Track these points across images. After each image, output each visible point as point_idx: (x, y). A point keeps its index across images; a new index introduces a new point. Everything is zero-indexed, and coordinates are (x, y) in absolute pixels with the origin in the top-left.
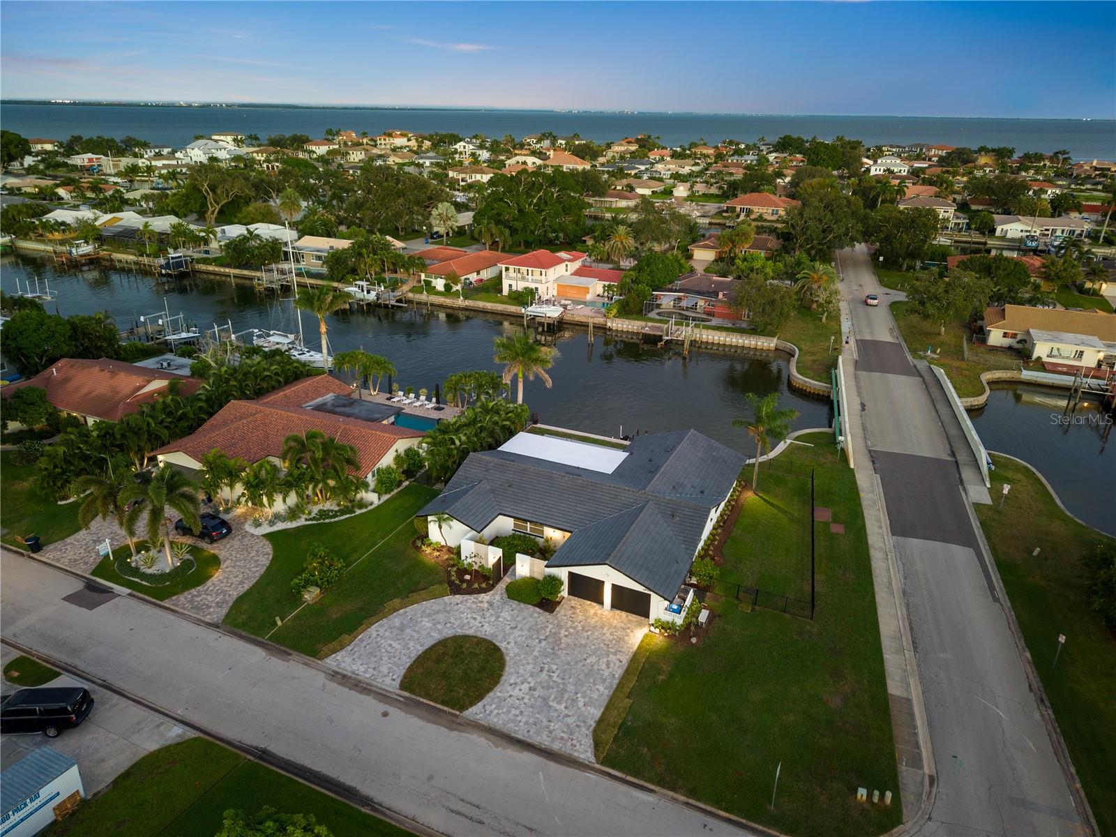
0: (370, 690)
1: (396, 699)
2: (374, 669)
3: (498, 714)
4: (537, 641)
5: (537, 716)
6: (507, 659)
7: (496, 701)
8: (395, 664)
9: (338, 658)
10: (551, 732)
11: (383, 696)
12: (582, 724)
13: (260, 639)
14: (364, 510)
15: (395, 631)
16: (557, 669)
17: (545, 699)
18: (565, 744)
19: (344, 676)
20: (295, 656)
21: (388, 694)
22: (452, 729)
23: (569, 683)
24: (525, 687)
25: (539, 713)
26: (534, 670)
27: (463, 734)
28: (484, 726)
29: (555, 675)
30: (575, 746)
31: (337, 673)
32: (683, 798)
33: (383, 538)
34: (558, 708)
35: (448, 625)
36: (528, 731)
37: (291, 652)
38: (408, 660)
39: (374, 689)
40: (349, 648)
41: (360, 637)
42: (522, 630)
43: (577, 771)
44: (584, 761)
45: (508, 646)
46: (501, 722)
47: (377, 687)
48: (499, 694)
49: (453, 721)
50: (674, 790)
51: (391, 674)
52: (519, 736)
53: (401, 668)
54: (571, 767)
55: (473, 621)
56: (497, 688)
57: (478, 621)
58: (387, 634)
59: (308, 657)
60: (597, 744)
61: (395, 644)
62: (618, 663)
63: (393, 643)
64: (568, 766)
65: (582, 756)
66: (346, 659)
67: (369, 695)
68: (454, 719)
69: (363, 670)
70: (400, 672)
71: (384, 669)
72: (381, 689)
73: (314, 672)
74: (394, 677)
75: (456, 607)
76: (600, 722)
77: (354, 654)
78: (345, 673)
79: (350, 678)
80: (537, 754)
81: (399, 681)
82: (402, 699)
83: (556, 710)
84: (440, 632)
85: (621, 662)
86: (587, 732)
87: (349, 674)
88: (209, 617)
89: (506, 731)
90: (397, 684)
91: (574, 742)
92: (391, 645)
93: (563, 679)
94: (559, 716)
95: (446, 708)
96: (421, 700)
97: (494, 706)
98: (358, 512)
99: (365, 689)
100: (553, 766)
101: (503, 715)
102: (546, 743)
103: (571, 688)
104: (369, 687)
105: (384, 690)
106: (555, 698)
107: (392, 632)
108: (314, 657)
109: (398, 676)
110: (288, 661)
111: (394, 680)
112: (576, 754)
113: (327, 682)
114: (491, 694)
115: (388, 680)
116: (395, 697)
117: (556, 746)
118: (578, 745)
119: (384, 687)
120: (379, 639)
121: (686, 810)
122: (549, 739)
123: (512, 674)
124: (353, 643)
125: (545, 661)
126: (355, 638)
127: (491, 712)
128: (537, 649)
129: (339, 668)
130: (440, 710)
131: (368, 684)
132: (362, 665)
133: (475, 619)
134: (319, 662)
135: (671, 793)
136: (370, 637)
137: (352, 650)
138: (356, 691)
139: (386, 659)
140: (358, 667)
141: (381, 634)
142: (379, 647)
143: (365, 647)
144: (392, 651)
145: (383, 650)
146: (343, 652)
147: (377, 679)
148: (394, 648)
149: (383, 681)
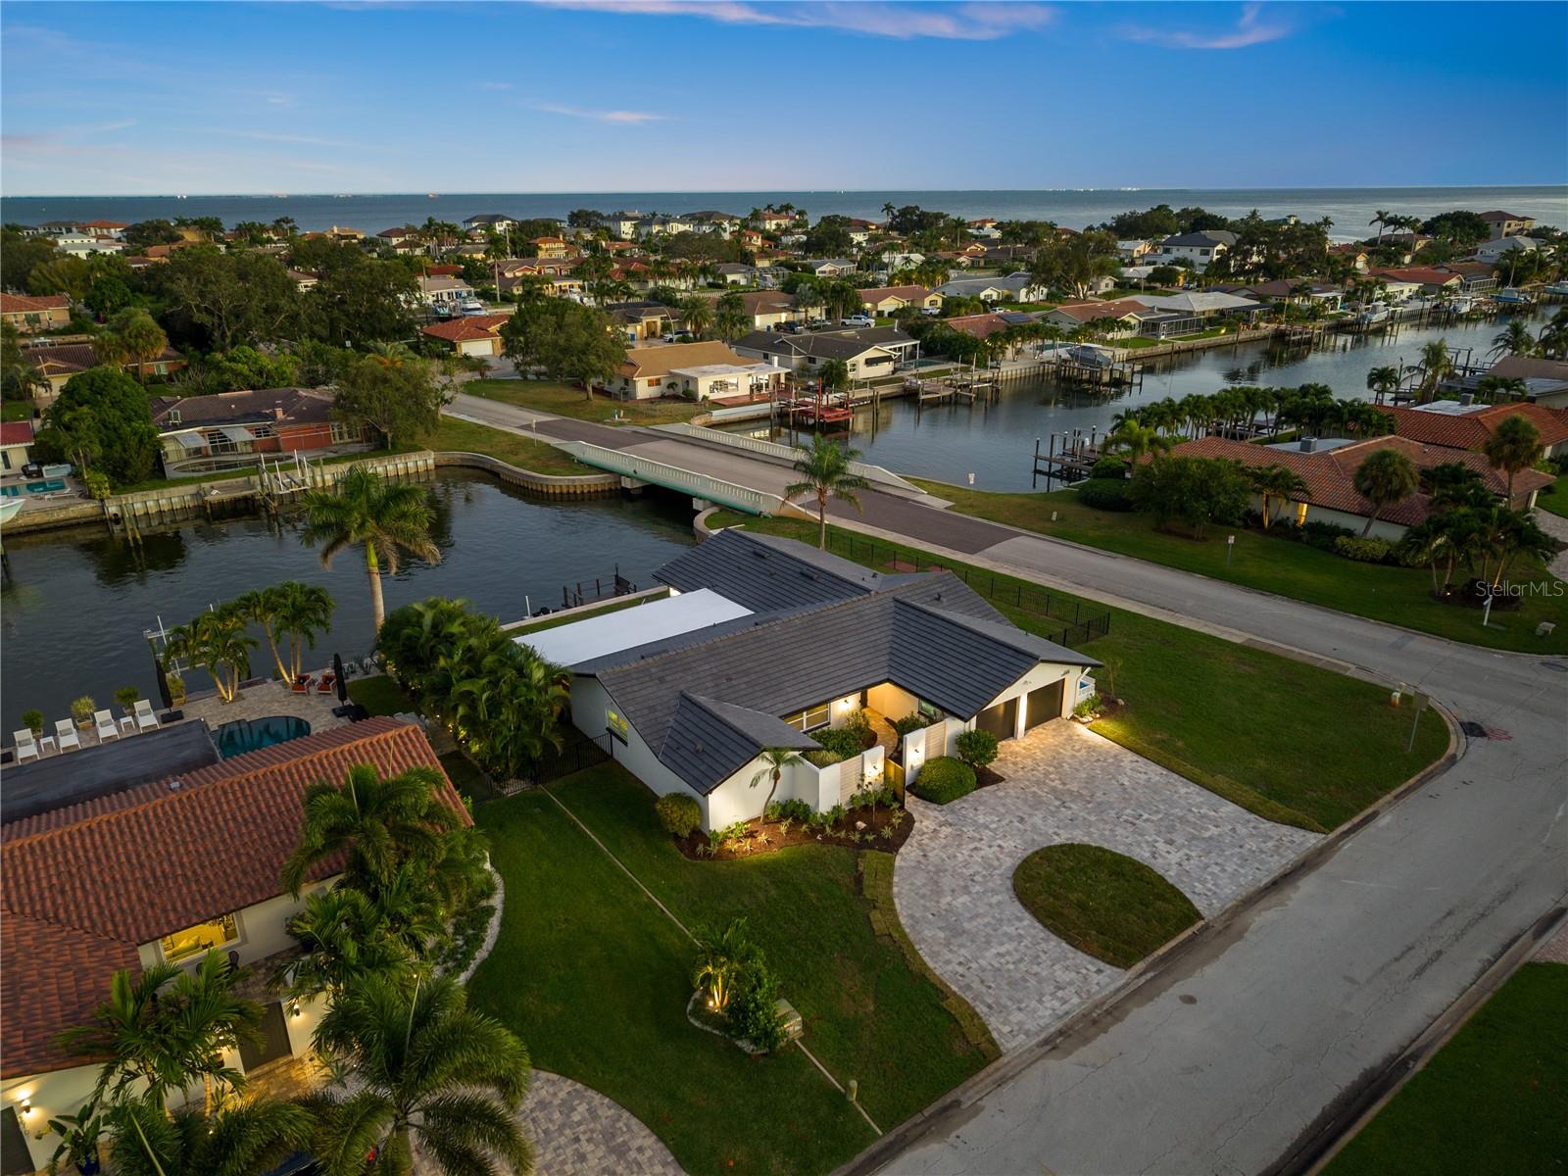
0: (1115, 1007)
1: (1147, 982)
2: (1059, 988)
5: (1227, 853)
6: (1093, 844)
9: (1006, 1029)
11: (1137, 995)
12: (1252, 824)
15: (962, 940)
19: (1061, 1033)
20: (966, 1094)
21: (1132, 987)
22: (1239, 937)
24: (1162, 846)
27: (1252, 928)
28: (1238, 906)
31: (1046, 1042)
32: (1388, 797)
34: (1215, 833)
36: (1258, 869)
37: (949, 1099)
38: (1052, 943)
39: (1114, 1000)
40: (981, 1009)
41: (954, 988)
42: (1030, 815)
43: (1338, 854)
45: (1063, 837)
46: (1234, 888)
47: (1110, 996)
48: (1172, 873)
49: (1219, 933)
50: (1376, 798)
51: (1084, 971)
52: (1265, 879)
53: (1071, 955)
54: (1332, 856)
56: (1159, 871)
58: (964, 952)
59: (982, 1074)
60: (1295, 824)
62: (1141, 765)
63: (994, 951)
64: (1329, 857)
65: (1312, 842)
66: (1013, 1019)
67: (1127, 1012)
68: (1212, 930)
70: (1082, 959)
71: (1065, 976)
72: (1116, 992)
73: (1033, 1073)
74: (1092, 968)
76: (1251, 809)
77: (1005, 1007)
78: (1053, 1029)
79: (1070, 1026)
81: (1102, 965)
82: (1150, 975)
83: (1220, 835)
85: (1136, 761)
86: (1267, 826)
87: (1059, 1025)
90: (1108, 969)
92: (1000, 954)
93: (1158, 812)
94: (1233, 836)
95: (1189, 932)
96: (1160, 952)
97: (1198, 885)
99: (1108, 1012)
102: (1283, 862)
103: (1177, 812)
104: (1104, 1007)
105: (1118, 990)
106: (1193, 829)
107: (961, 946)
108: (990, 1062)
114: (1170, 880)
115: (1098, 978)
117: (1291, 856)
118: (1291, 839)
119: (1112, 988)
120: (974, 965)
121: (1407, 802)
122: (1276, 858)
123: (1130, 849)
124: (968, 1000)
126: (954, 993)
127: (1210, 890)
128: (1083, 814)
129: (1037, 1034)
130: (1192, 939)
132: (1040, 1001)
133: (976, 849)
134: (1003, 1060)
135: (1381, 801)
136: (962, 976)
137: (990, 1007)
138: (1113, 1024)
139: (1036, 969)
140: (1046, 1008)
141: (962, 959)
142: (999, 970)
143: (990, 987)
144: (1017, 956)
145: (1011, 967)
146: (992, 1019)
147: (1088, 991)
148: (1008, 953)
149: (1098, 984)
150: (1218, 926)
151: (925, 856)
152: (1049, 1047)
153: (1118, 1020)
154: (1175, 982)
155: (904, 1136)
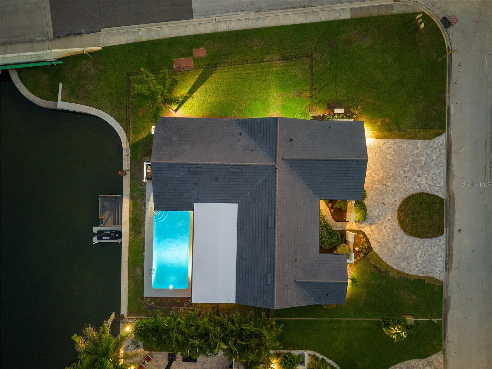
3: (439, 183)
4: (388, 188)
6: (405, 196)
7: (432, 188)
9: (438, 275)
10: (438, 157)
15: (410, 260)
16: (402, 170)
17: (422, 167)
18: (442, 149)
19: (446, 264)
20: (445, 296)
21: (448, 238)
23: (408, 161)
25: (431, 166)
26: (407, 180)
29: (406, 169)
30: (441, 144)
31: (446, 269)
40: (430, 275)
48: (428, 189)
51: (438, 244)
55: (387, 227)
57: (386, 224)
60: (438, 135)
63: (418, 257)
64: (451, 143)
67: (452, 246)
75: (381, 242)
76: (425, 138)
78: (445, 265)
80: (451, 158)
81: (439, 238)
84: (402, 238)
85: (384, 143)
86: (432, 142)
88: (441, 361)
89: (445, 176)
91: (439, 145)
100: (454, 148)
101: (439, 181)
104: (448, 249)
113: (453, 269)
116: (448, 233)
125: (400, 178)
131: (446, 250)
132: (438, 261)
136: (420, 270)
137: (431, 272)
139: (430, 253)
140: (440, 261)
141: (415, 266)
142: (424, 261)
143: (427, 267)
144: (423, 253)
145: (425, 257)
146: (434, 275)
147: (443, 248)
148: (421, 254)
150: (448, 199)
151: (378, 242)
154: (453, 227)
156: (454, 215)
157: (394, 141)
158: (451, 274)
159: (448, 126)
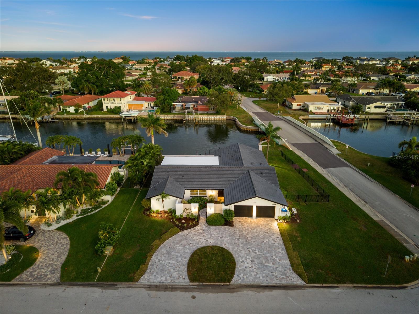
0: (175, 288)
1: (192, 288)
2: (170, 277)
3: (247, 277)
4: (237, 240)
5: (264, 272)
6: (230, 251)
7: (241, 272)
8: (178, 271)
9: (146, 278)
10: (276, 277)
11: (185, 289)
12: (286, 269)
13: (91, 283)
14: (106, 205)
15: (167, 256)
16: (256, 249)
17: (262, 263)
18: (287, 280)
19: (156, 286)
20: (119, 285)
21: (186, 287)
22: (232, 292)
23: (265, 253)
24: (248, 261)
25: (265, 271)
26: (246, 253)
27: (240, 293)
28: (245, 285)
29: (257, 252)
30: (292, 279)
31: (151, 286)
32: (351, 285)
33: (126, 215)
34: (270, 265)
35: (191, 245)
36: (267, 280)
37: (115, 283)
38: (184, 267)
39: (177, 287)
40: (148, 271)
41: (150, 264)
42: (226, 237)
43: (302, 290)
44: (301, 285)
45: (226, 246)
46: (252, 281)
47: (178, 285)
48: (240, 268)
49: (229, 288)
50: (345, 283)
51: (181, 277)
52: (265, 284)
53: (184, 272)
54: (298, 290)
55: (201, 240)
56: (237, 266)
57: (203, 239)
58: (163, 258)
59: (129, 283)
60: (300, 276)
61: (171, 262)
62: (278, 239)
63: (169, 261)
64: (296, 289)
65: (298, 283)
66: (151, 277)
67: (176, 291)
68: (228, 287)
69: (164, 279)
70: (185, 274)
71: (175, 275)
72: (180, 285)
73: (138, 290)
74: (184, 277)
75: (188, 236)
76: (292, 265)
77: (153, 273)
78: (155, 284)
79: (159, 286)
80: (279, 289)
81: (187, 278)
82: (195, 287)
83: (270, 267)
84: (190, 249)
85: (278, 238)
86: (290, 271)
87: (158, 284)
88: (49, 281)
89: (257, 284)
90: (187, 280)
91: (290, 277)
92: (169, 263)
93: (262, 252)
94: (274, 269)
95: (221, 284)
96: (206, 284)
97: (242, 275)
98: (104, 206)
99: (172, 288)
100: (290, 292)
101: (250, 277)
102: (279, 283)
103: (268, 255)
104: (173, 287)
105: (182, 285)
106: (265, 261)
107: (165, 257)
108: (132, 282)
109: (185, 276)
110: (117, 289)
111: (184, 279)
112: (295, 283)
113: (149, 292)
114: (236, 269)
115: (181, 280)
116: (191, 287)
117: (284, 283)
118: (292, 278)
119: (182, 284)
120: (161, 262)
121: (356, 290)
122: (278, 281)
123: (238, 257)
124: (148, 268)
125: (248, 247)
126: (148, 264)
127: (243, 278)
128: (240, 243)
129: (150, 283)
130: (219, 285)
131: (172, 286)
132: (161, 277)
133: (201, 238)
134: (136, 283)
135: (345, 285)
136: (155, 262)
137: (150, 272)
138: (169, 291)
139: (172, 270)
140: (161, 279)
141: (160, 259)
142: (164, 266)
143: (157, 268)
144: (172, 265)
145: (168, 266)
146: (147, 274)
147: (175, 281)
148: (172, 263)
149: (179, 281)
150: (231, 287)
151: (187, 234)
152: (149, 287)
153: (172, 291)
154: (199, 292)
155: (99, 284)
156: (212, 292)
157: (281, 244)
158: (144, 290)
159: (315, 287)
